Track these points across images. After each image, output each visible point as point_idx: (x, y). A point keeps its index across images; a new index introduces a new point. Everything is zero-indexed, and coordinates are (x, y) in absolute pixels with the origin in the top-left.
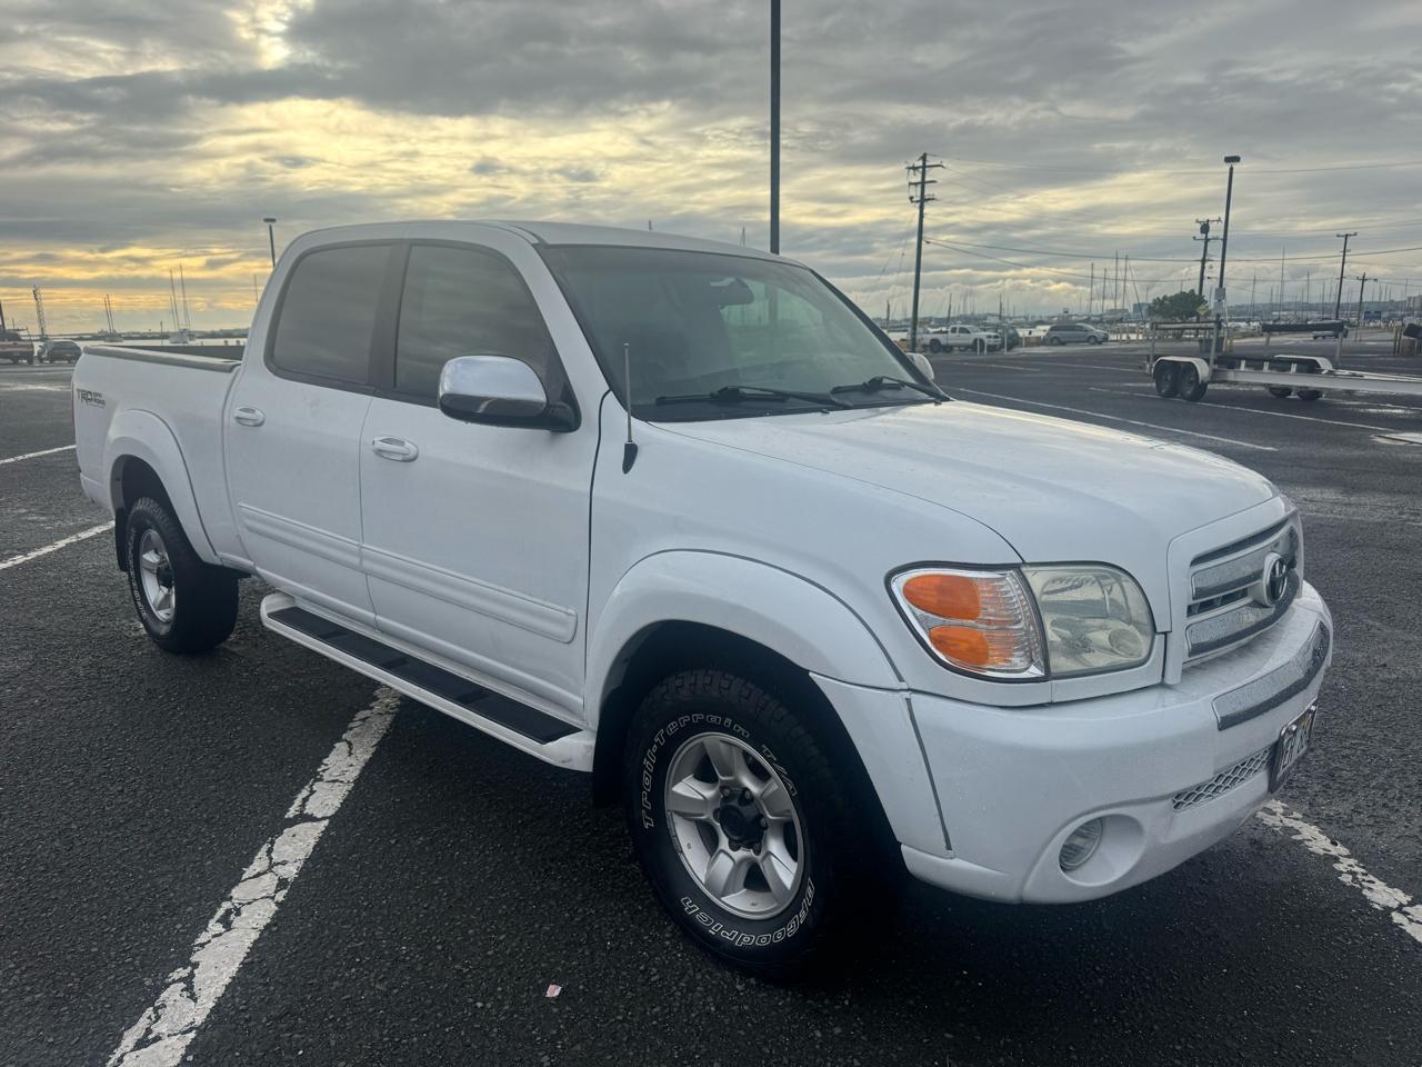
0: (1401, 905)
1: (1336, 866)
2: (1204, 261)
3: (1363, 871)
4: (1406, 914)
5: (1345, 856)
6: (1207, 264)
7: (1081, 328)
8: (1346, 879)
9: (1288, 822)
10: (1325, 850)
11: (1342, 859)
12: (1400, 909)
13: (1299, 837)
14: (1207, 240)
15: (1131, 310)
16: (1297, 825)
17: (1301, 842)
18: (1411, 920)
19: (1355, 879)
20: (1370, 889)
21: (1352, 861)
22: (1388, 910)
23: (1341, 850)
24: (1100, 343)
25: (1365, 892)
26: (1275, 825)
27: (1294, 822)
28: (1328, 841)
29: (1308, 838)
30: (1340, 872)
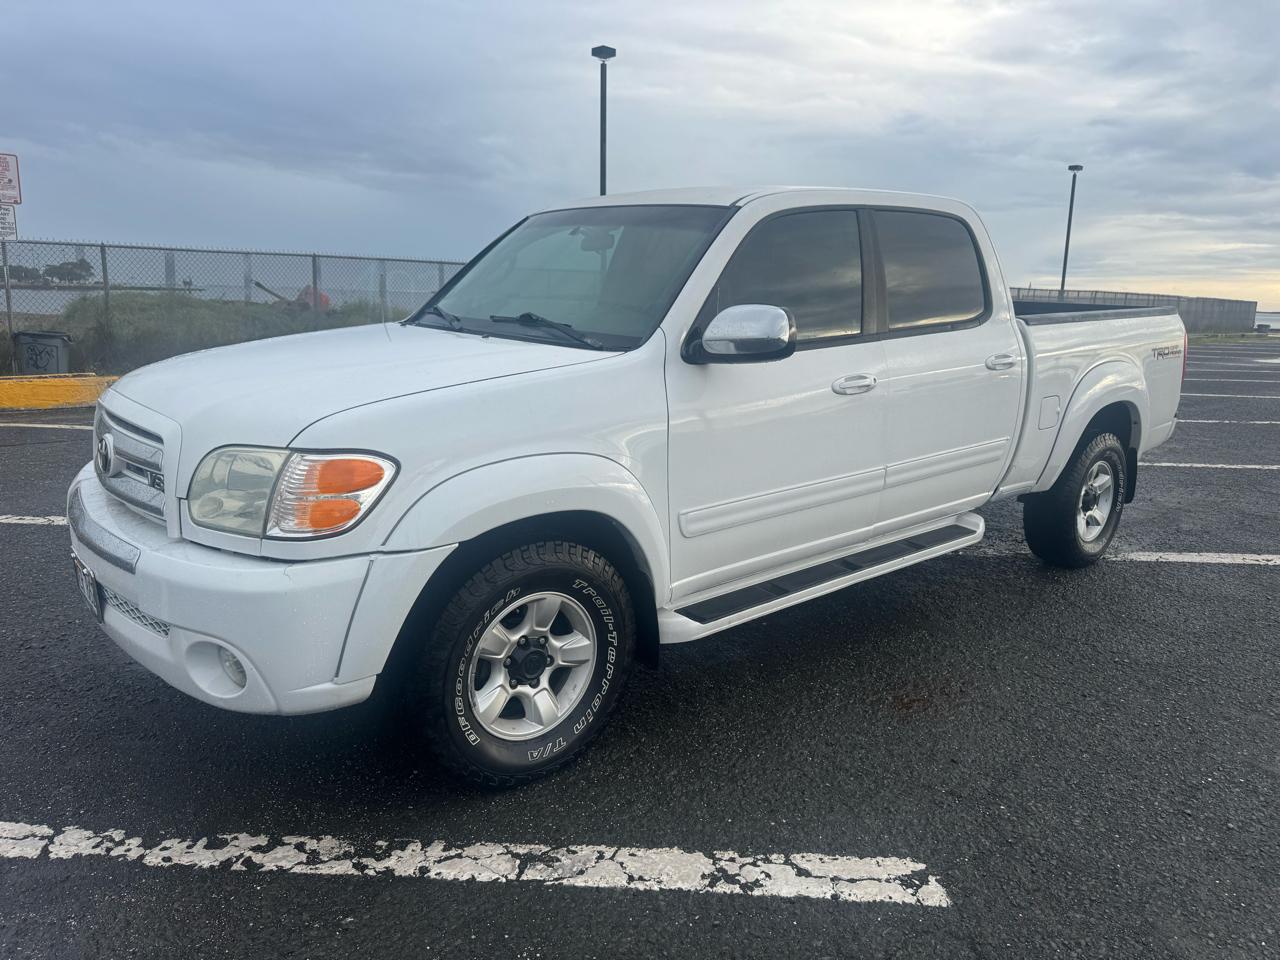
0: (52, 842)
1: (139, 840)
3: (113, 853)
4: (42, 838)
5: (143, 856)
8: (116, 834)
9: (232, 850)
10: (167, 848)
11: (141, 851)
12: (51, 840)
13: (202, 842)
16: (221, 855)
17: (195, 842)
18: (34, 836)
19: (112, 840)
20: (89, 838)
21: (133, 855)
22: (58, 832)
23: (153, 860)
25: (89, 833)
26: (236, 838)
27: (227, 856)
28: (175, 860)
29: (194, 849)
30: (128, 836)
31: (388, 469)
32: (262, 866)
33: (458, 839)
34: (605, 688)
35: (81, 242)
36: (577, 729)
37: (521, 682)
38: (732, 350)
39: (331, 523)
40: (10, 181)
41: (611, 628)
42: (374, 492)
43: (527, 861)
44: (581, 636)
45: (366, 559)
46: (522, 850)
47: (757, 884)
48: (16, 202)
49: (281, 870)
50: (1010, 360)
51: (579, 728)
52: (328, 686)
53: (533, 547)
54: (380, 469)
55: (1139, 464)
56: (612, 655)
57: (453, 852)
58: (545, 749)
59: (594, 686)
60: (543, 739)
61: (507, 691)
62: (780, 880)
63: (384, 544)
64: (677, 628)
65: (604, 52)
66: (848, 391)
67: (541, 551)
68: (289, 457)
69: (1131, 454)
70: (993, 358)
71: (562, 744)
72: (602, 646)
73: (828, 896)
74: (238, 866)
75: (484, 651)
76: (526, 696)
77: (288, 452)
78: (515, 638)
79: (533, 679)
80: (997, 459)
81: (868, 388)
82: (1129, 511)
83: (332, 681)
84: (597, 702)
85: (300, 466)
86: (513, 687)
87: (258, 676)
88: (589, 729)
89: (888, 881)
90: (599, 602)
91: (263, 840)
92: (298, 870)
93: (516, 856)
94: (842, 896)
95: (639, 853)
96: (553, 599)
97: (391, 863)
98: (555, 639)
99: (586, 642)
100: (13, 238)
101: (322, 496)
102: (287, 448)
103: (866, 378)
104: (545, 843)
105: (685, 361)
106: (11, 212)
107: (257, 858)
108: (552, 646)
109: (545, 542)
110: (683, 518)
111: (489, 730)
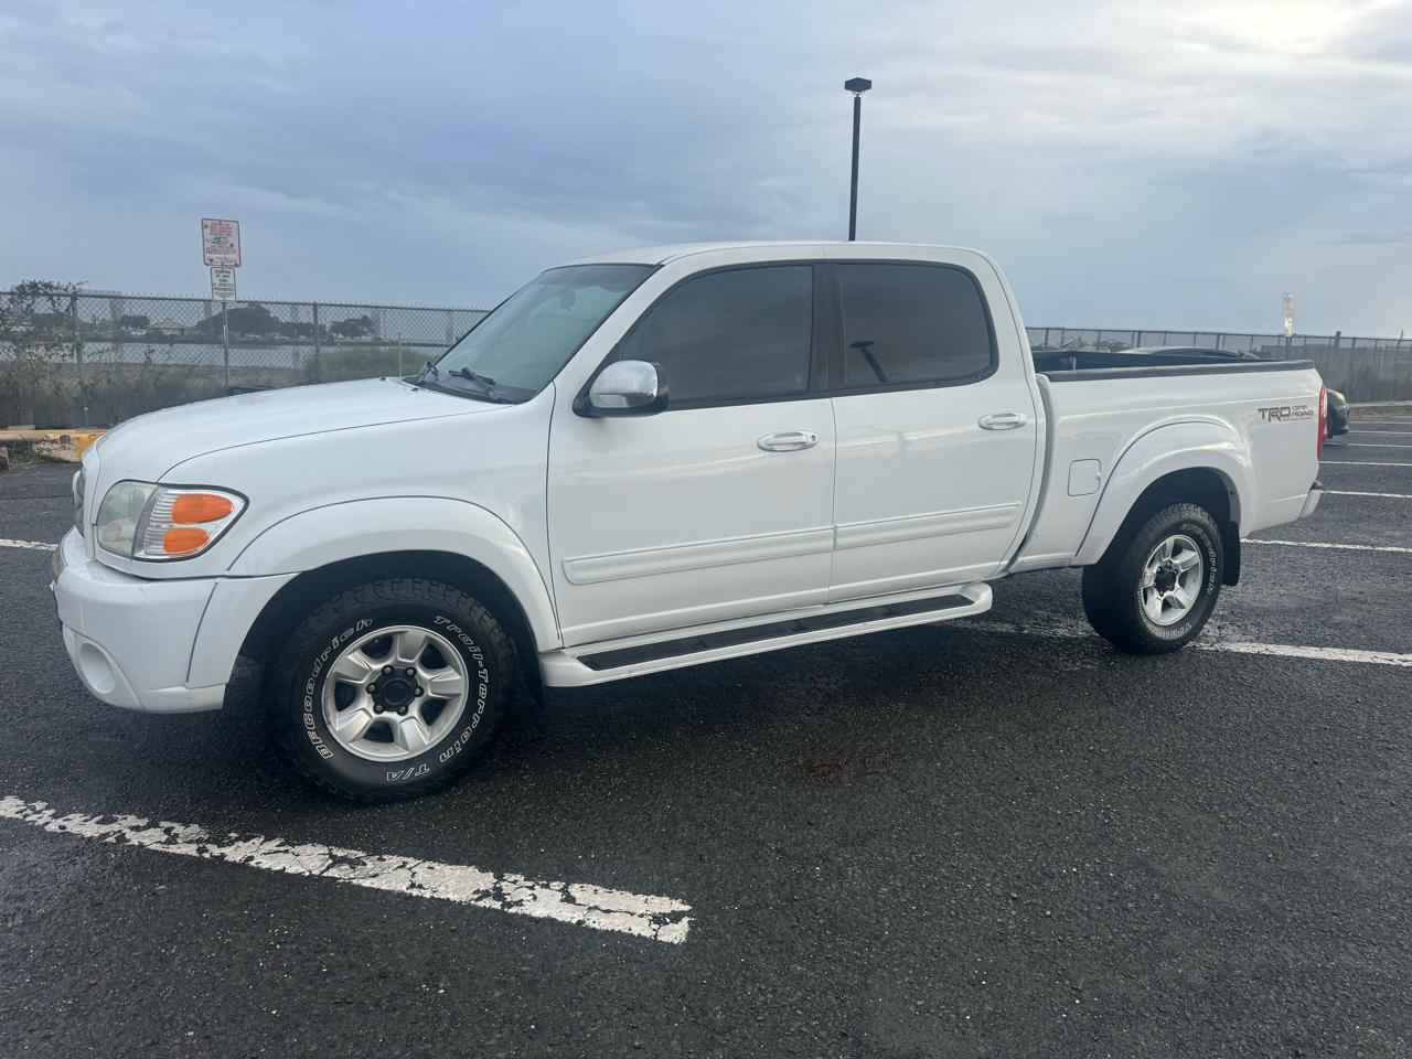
1: (52, 811)
3: (28, 819)
5: (48, 823)
8: (39, 805)
9: (115, 827)
10: (68, 820)
11: (49, 819)
13: (97, 818)
16: (104, 829)
17: (92, 818)
19: (33, 809)
20: (18, 806)
21: (41, 822)
23: (53, 827)
25: (21, 802)
26: (126, 818)
27: (108, 830)
28: (68, 830)
29: (88, 823)
30: (48, 808)
31: (238, 504)
32: (129, 841)
33: (295, 838)
34: (476, 722)
35: (296, 301)
36: (443, 758)
37: (387, 708)
38: (625, 404)
39: (187, 547)
40: (232, 245)
41: (481, 666)
42: (224, 523)
43: (337, 861)
44: (453, 671)
45: (213, 581)
46: (340, 853)
47: (519, 903)
48: (236, 265)
49: (141, 845)
50: (1016, 419)
51: (446, 756)
52: (181, 689)
53: (387, 582)
54: (229, 503)
55: (1242, 541)
56: (483, 692)
57: (282, 849)
58: (405, 773)
59: (466, 719)
60: (406, 764)
61: (371, 717)
62: (543, 903)
63: (229, 569)
64: (567, 671)
65: (859, 85)
66: (776, 448)
67: (395, 586)
68: (156, 490)
69: (1229, 530)
70: (990, 417)
71: (425, 769)
72: (474, 682)
73: (574, 921)
74: (111, 839)
75: (338, 674)
76: (394, 722)
77: (155, 486)
78: (377, 667)
79: (401, 706)
80: (1005, 525)
81: (804, 446)
82: (1227, 595)
83: (183, 685)
84: (466, 735)
85: (167, 499)
86: (376, 711)
87: (122, 676)
88: (457, 759)
89: (641, 916)
90: (466, 639)
91: (143, 822)
92: (153, 847)
93: (332, 856)
94: (587, 922)
95: (437, 868)
96: (416, 634)
97: (226, 850)
98: (424, 671)
99: (458, 677)
100: (233, 298)
101: (177, 526)
102: (156, 483)
103: (801, 435)
104: (364, 850)
105: (580, 415)
106: (232, 276)
107: (129, 834)
108: (421, 678)
109: (402, 579)
110: (566, 565)
111: (347, 748)
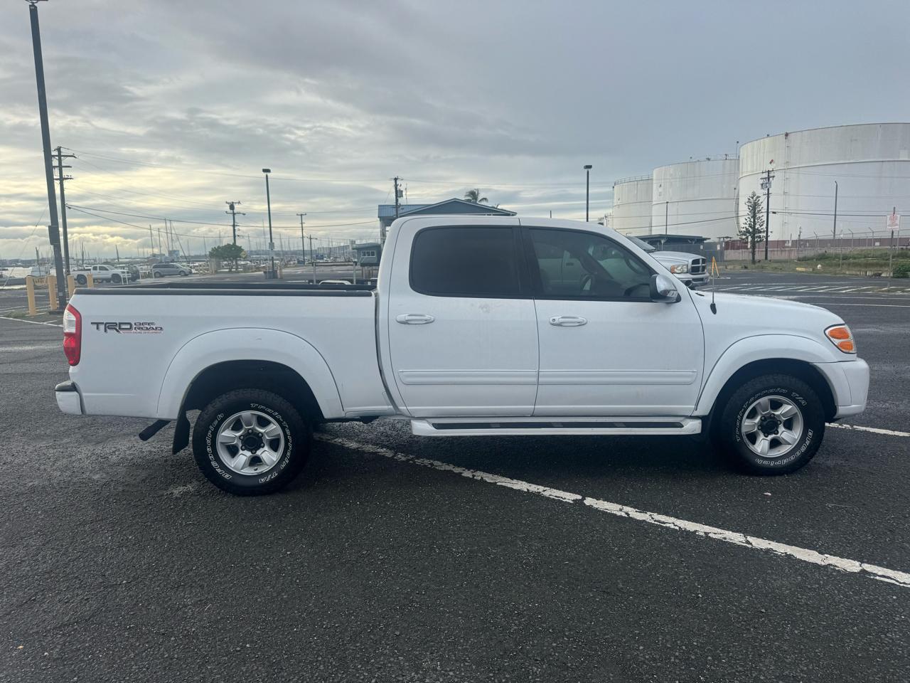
2: (234, 226)
6: (236, 228)
7: (173, 266)
14: (234, 214)
15: (167, 255)
24: (186, 275)
